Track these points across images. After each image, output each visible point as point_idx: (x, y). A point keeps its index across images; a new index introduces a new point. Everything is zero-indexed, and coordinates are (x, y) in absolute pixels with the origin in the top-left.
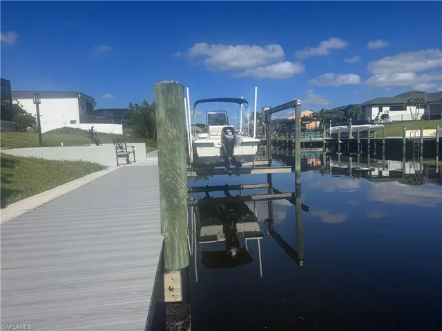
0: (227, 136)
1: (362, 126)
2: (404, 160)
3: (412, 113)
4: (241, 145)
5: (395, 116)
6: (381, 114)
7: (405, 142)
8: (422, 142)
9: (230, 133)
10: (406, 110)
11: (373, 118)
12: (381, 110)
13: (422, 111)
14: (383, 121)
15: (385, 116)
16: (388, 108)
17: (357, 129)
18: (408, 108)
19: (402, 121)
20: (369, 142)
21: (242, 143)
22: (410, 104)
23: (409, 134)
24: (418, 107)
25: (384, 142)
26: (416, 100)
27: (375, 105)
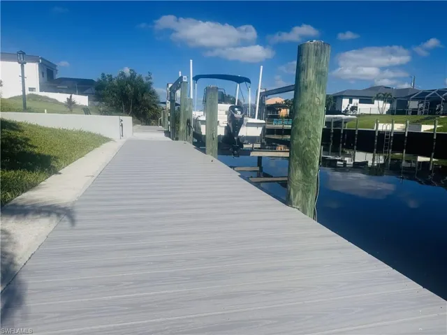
0: (235, 115)
1: (336, 116)
2: (375, 152)
3: (379, 107)
4: (247, 126)
5: (364, 108)
6: (351, 105)
7: (377, 135)
8: (392, 135)
9: (239, 112)
10: (373, 103)
11: (343, 109)
12: (351, 102)
13: (388, 106)
14: (352, 113)
15: (354, 108)
16: (358, 101)
17: (331, 119)
18: (376, 102)
19: (370, 114)
20: (342, 132)
21: (248, 123)
22: (378, 98)
23: (382, 127)
24: (385, 102)
25: (357, 133)
26: (384, 95)
27: (346, 97)
